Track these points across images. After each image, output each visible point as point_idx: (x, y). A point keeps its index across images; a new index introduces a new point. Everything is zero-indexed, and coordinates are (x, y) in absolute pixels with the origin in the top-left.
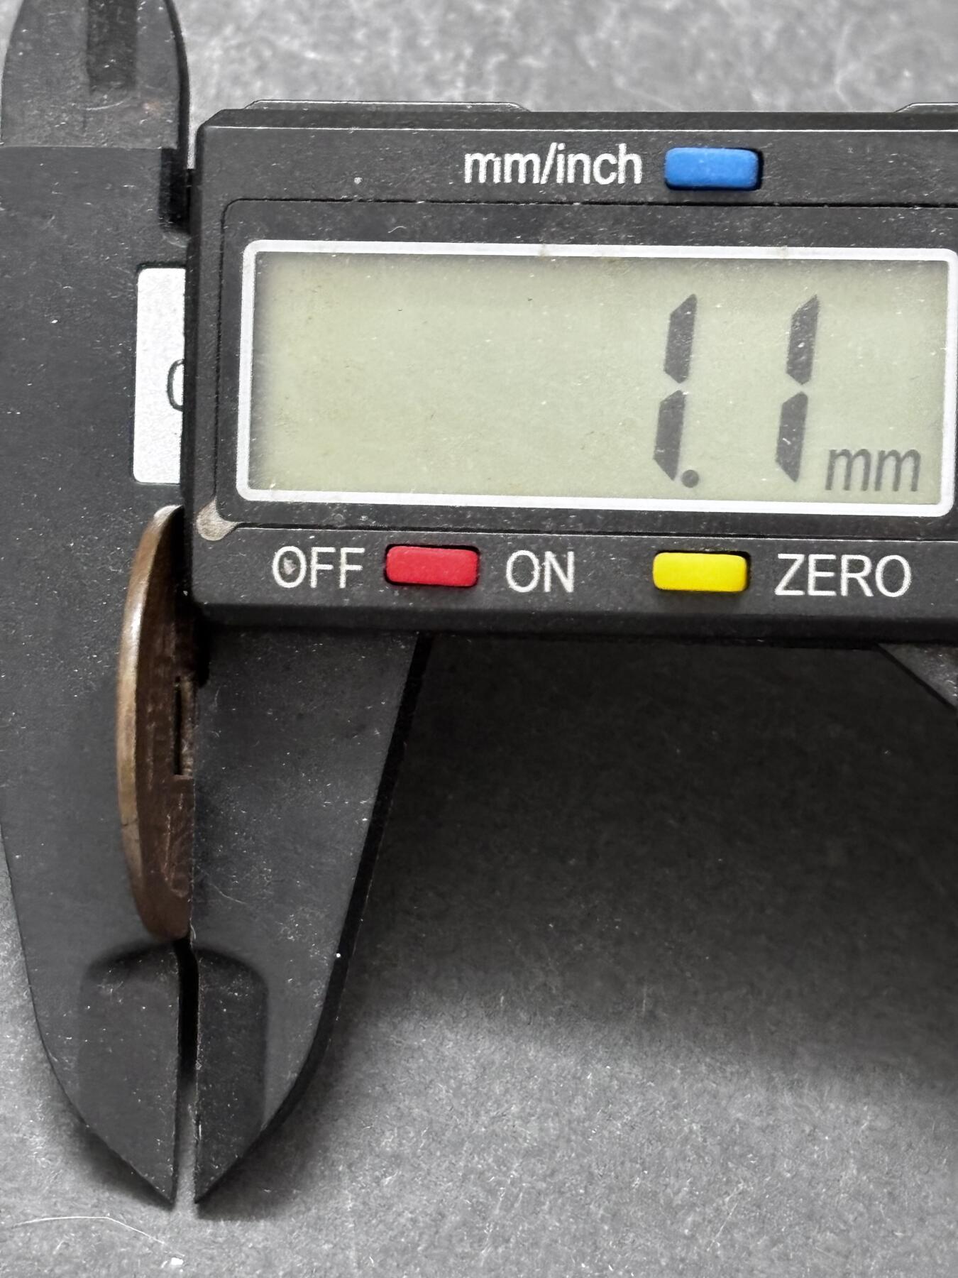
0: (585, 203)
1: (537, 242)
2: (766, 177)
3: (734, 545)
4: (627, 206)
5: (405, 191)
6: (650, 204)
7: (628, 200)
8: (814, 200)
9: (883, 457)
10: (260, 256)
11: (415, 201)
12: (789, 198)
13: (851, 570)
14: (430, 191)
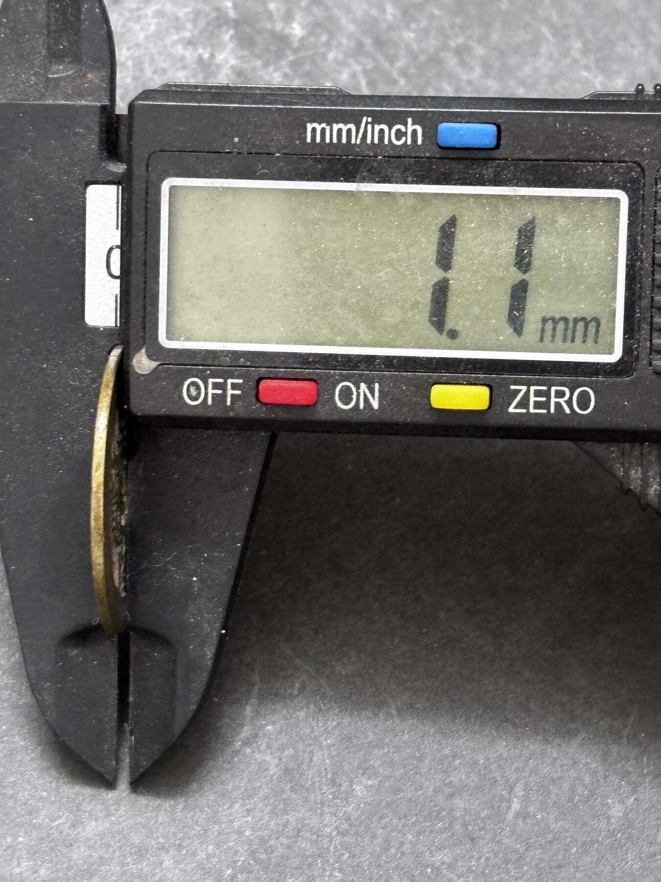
0: (385, 157)
1: (354, 182)
2: (503, 142)
3: (482, 379)
4: (413, 160)
5: (268, 147)
6: (428, 158)
7: (413, 155)
8: (534, 157)
9: (576, 322)
10: (172, 189)
11: (273, 154)
12: (517, 156)
13: (556, 397)
14: (285, 147)
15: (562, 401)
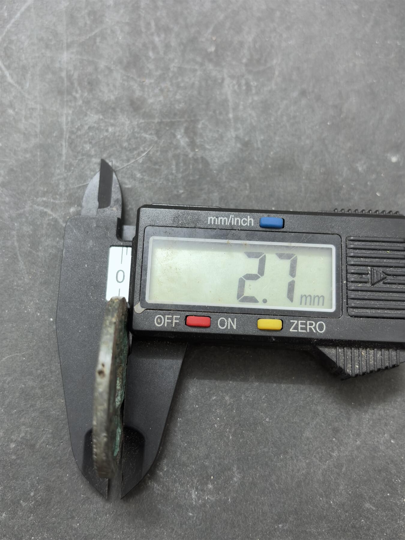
0: (239, 230)
1: (227, 239)
2: (285, 225)
3: (279, 317)
6: (257, 231)
7: (250, 230)
10: (154, 240)
12: (291, 231)
13: (309, 325)
15: (312, 327)
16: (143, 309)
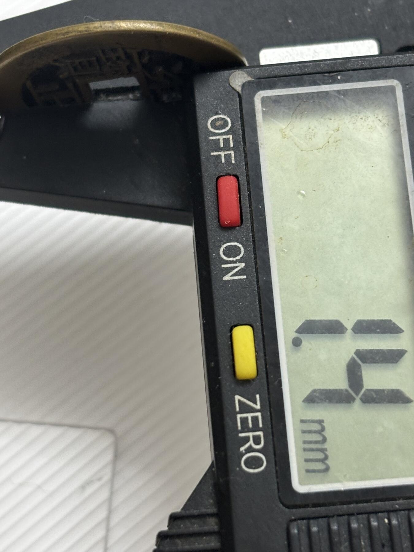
3: (261, 369)
9: (323, 450)
10: (392, 89)
13: (254, 437)
15: (251, 442)
16: (239, 89)
